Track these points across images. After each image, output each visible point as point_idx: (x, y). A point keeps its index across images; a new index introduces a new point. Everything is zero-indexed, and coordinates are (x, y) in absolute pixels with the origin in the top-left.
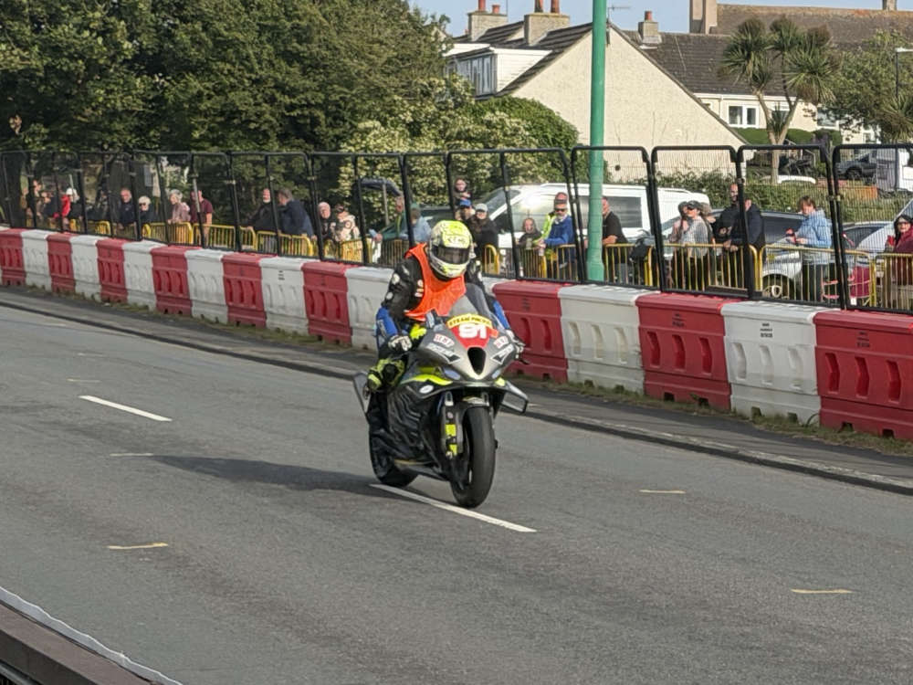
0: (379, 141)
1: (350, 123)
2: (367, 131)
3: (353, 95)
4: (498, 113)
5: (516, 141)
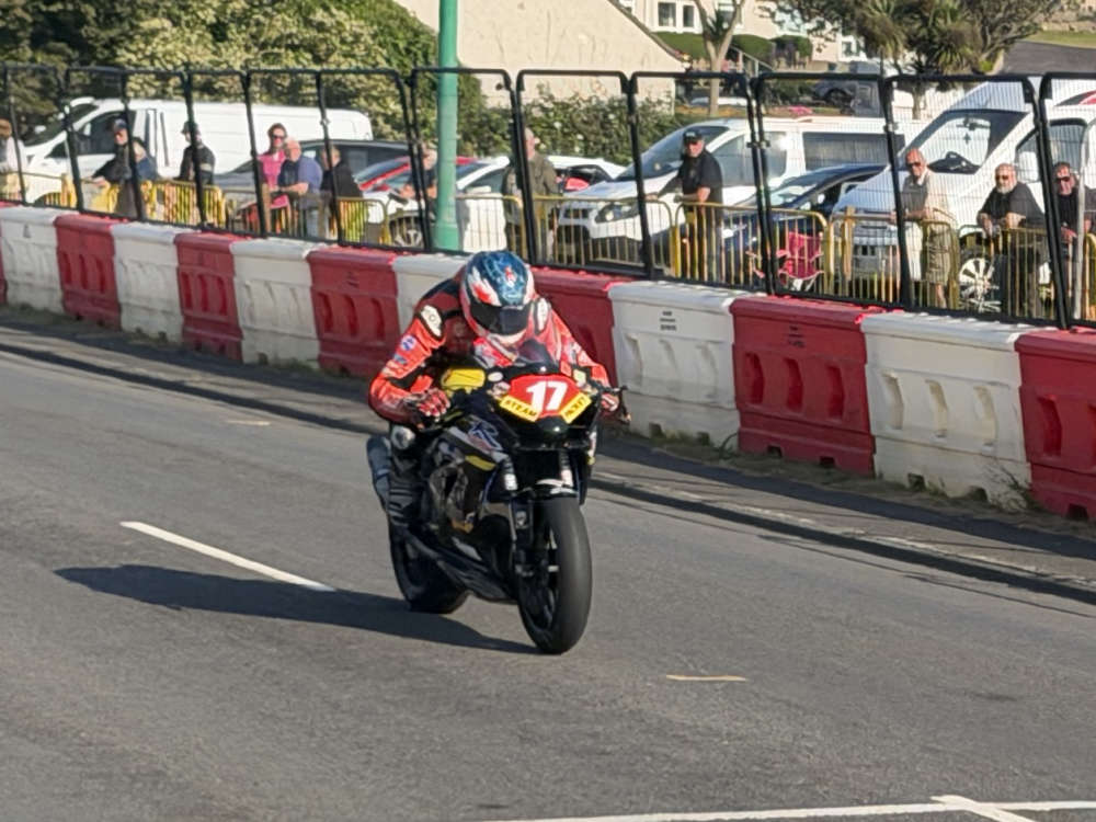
0: (170, 47)
1: (130, 22)
4: (334, 11)
5: (356, 51)
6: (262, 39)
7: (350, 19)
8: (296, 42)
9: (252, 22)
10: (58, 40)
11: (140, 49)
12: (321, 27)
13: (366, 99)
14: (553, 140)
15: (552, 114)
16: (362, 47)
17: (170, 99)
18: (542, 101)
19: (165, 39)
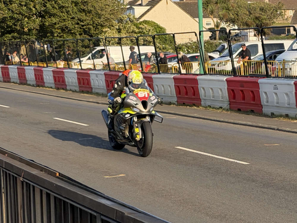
0: (110, 34)
1: (101, 30)
2: (106, 32)
3: (101, 21)
4: (144, 25)
5: (149, 33)
6: (129, 32)
7: (148, 26)
8: (136, 32)
9: (126, 28)
10: (85, 34)
11: (103, 35)
12: (141, 28)
13: (153, 44)
14: (193, 50)
15: (192, 44)
16: (150, 32)
17: (111, 46)
18: (190, 42)
19: (108, 33)
